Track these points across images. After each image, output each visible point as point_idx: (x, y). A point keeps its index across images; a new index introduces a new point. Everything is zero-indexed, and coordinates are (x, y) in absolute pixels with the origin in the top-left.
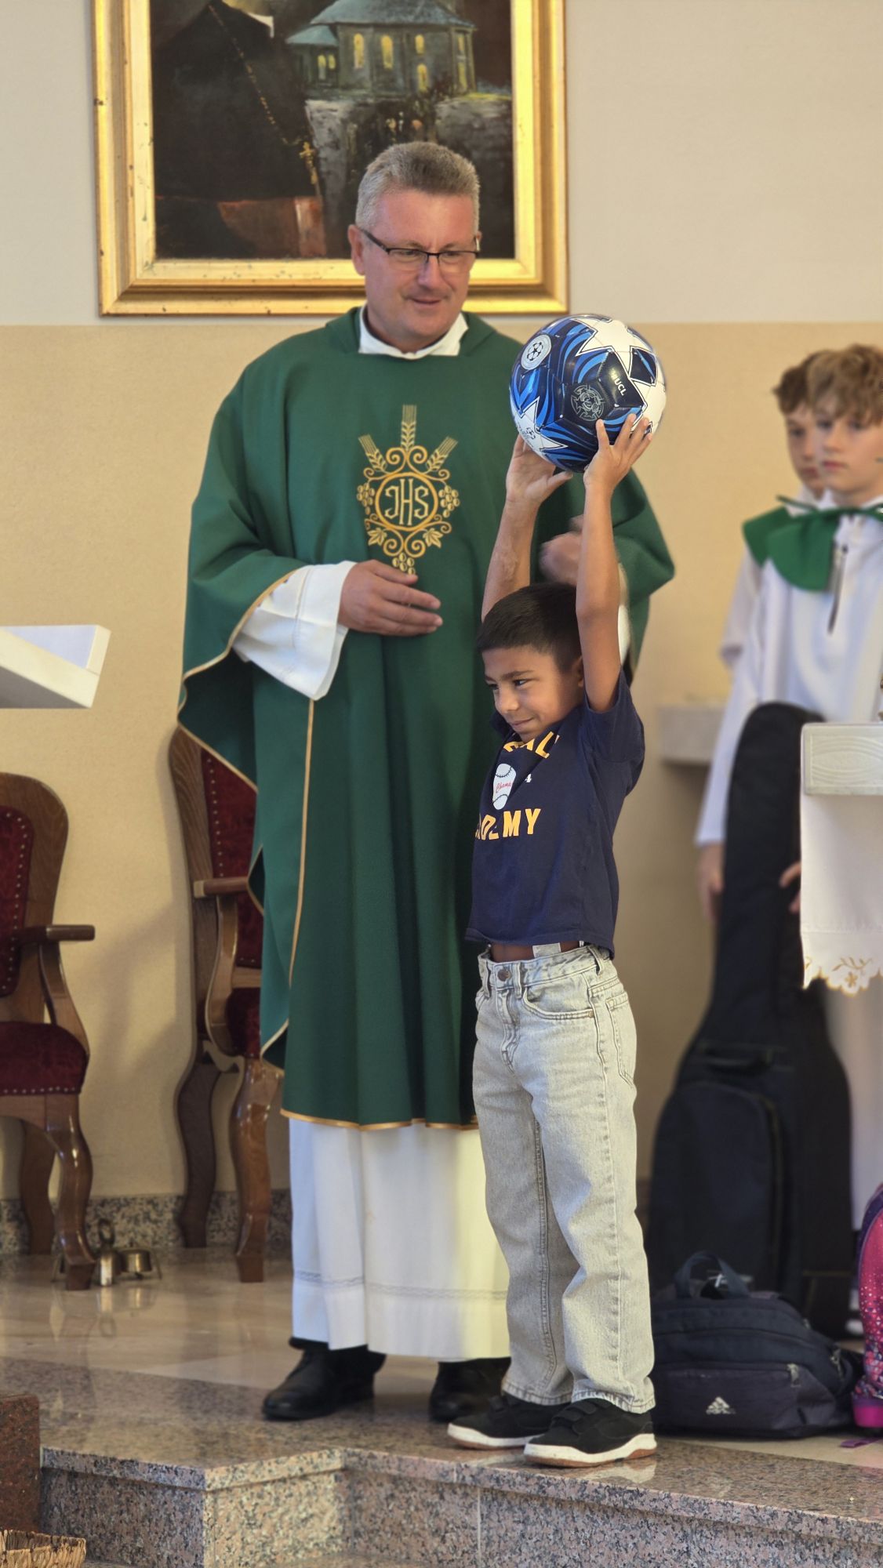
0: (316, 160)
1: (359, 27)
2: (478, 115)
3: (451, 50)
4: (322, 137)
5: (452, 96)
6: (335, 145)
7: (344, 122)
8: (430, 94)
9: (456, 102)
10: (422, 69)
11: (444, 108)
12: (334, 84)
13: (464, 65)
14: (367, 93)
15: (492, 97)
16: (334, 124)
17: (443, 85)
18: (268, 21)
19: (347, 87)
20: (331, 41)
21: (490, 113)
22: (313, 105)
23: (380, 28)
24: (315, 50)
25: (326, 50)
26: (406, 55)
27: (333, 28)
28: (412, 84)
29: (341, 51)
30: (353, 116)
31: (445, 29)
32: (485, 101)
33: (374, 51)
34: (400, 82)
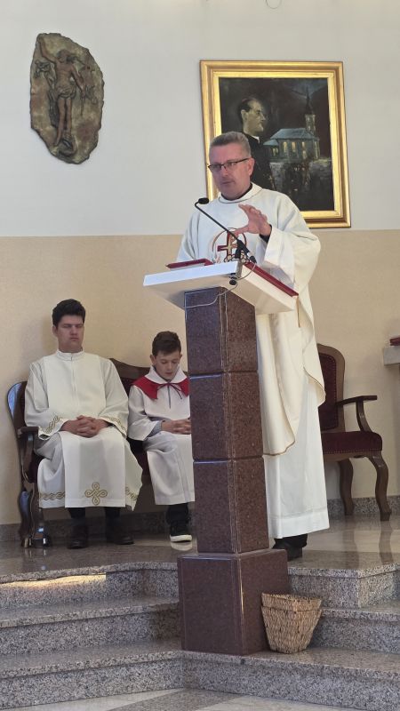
0: (273, 180)
1: (285, 139)
2: (321, 166)
3: (313, 146)
4: (275, 174)
5: (314, 160)
6: (279, 176)
7: (281, 169)
8: (306, 160)
9: (315, 162)
10: (304, 152)
11: (311, 164)
12: (279, 157)
13: (317, 151)
14: (288, 160)
15: (326, 161)
16: (279, 170)
17: (311, 157)
18: (258, 138)
19: (282, 158)
20: (276, 144)
21: (325, 166)
22: (272, 164)
23: (291, 140)
24: (272, 147)
25: (275, 147)
26: (299, 148)
27: (277, 140)
28: (301, 157)
29: (280, 147)
30: (284, 166)
31: (311, 139)
32: (324, 162)
33: (290, 147)
34: (298, 156)
